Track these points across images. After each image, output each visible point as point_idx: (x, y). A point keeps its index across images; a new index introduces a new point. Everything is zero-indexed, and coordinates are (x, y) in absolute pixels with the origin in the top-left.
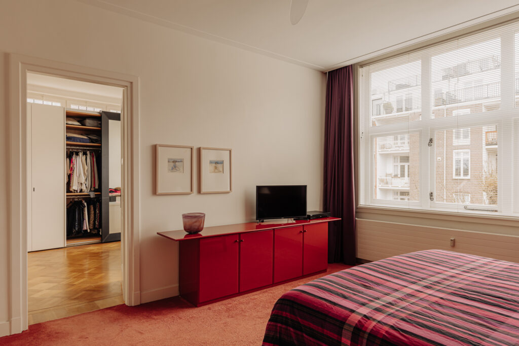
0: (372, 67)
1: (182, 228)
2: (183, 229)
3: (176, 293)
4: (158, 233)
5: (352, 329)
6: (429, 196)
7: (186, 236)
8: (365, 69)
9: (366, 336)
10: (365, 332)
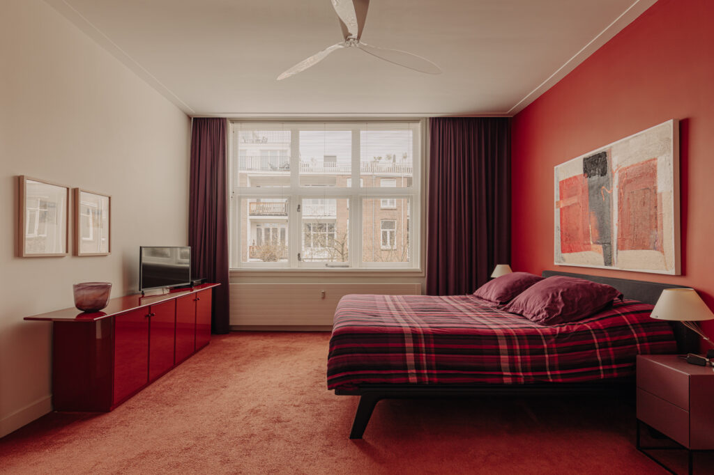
0: (244, 125)
1: (73, 304)
2: (74, 306)
3: (47, 409)
4: (25, 319)
5: (411, 336)
6: (297, 257)
7: (79, 316)
8: (237, 125)
9: (422, 336)
10: (420, 334)
